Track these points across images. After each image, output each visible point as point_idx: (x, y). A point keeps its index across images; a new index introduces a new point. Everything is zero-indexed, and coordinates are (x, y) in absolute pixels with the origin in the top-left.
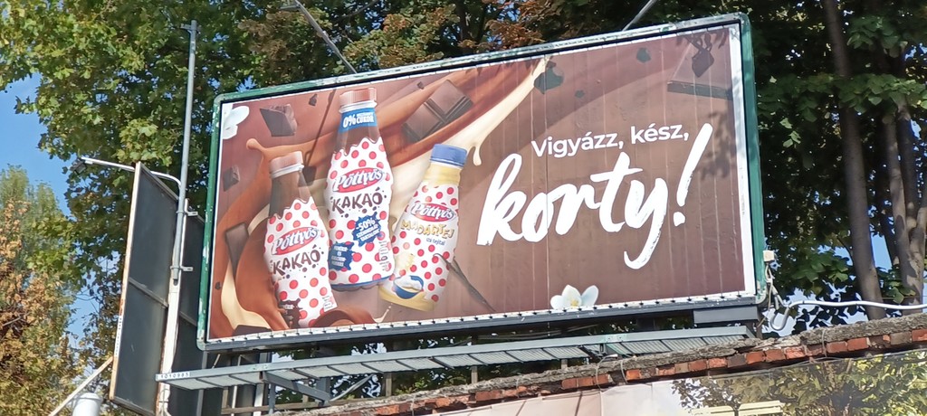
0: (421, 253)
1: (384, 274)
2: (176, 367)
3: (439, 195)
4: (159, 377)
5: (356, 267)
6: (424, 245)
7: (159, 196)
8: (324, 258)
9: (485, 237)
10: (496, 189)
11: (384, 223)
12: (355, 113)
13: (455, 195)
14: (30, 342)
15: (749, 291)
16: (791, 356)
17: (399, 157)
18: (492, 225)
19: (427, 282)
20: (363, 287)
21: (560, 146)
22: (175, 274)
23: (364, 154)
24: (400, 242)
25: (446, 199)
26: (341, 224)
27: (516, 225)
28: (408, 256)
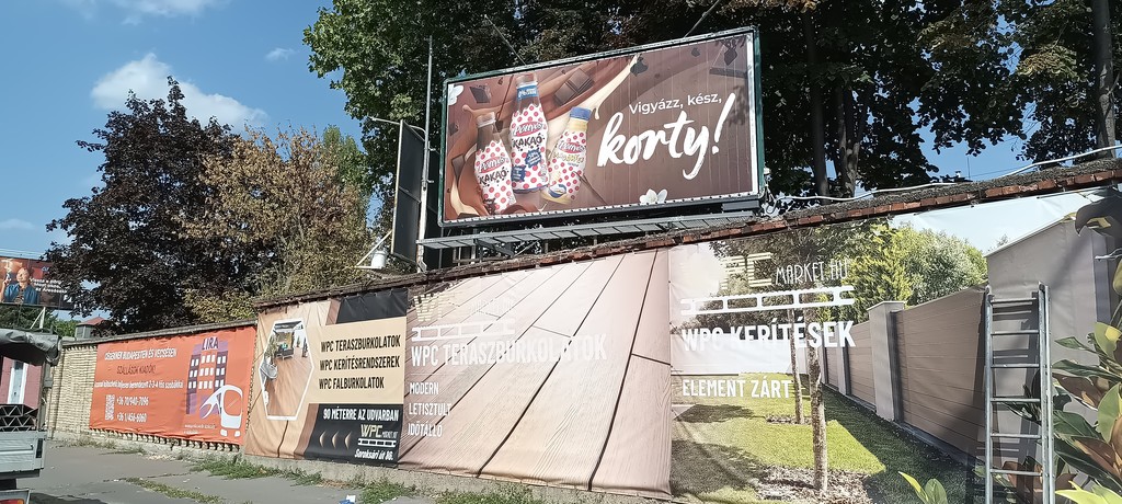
0: (565, 171)
1: (544, 184)
2: (427, 236)
3: (575, 138)
4: (418, 242)
5: (527, 180)
6: (567, 167)
7: (414, 141)
8: (509, 175)
9: (602, 162)
10: (607, 135)
11: (543, 154)
12: (525, 89)
13: (584, 137)
14: (346, 224)
15: (755, 191)
16: (777, 226)
17: (551, 115)
18: (606, 154)
19: (568, 188)
20: (531, 191)
21: (646, 107)
22: (424, 184)
23: (531, 114)
24: (552, 165)
25: (579, 140)
26: (518, 154)
27: (620, 154)
28: (556, 174)
